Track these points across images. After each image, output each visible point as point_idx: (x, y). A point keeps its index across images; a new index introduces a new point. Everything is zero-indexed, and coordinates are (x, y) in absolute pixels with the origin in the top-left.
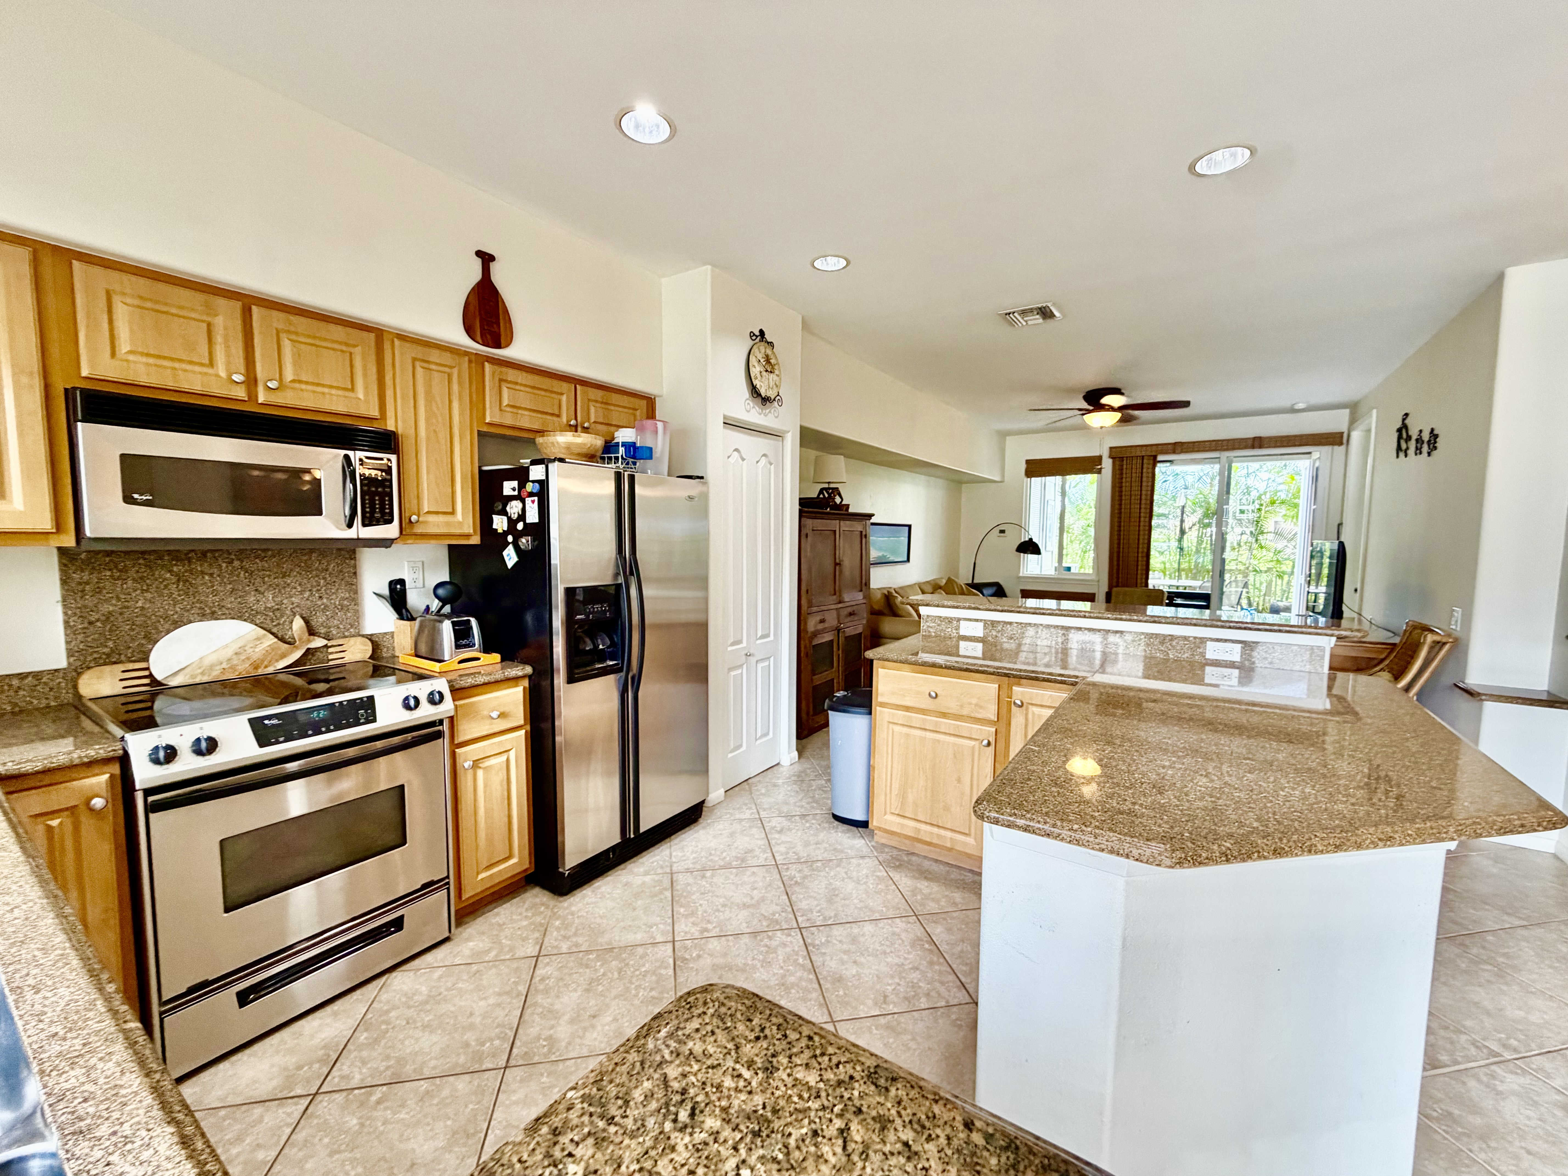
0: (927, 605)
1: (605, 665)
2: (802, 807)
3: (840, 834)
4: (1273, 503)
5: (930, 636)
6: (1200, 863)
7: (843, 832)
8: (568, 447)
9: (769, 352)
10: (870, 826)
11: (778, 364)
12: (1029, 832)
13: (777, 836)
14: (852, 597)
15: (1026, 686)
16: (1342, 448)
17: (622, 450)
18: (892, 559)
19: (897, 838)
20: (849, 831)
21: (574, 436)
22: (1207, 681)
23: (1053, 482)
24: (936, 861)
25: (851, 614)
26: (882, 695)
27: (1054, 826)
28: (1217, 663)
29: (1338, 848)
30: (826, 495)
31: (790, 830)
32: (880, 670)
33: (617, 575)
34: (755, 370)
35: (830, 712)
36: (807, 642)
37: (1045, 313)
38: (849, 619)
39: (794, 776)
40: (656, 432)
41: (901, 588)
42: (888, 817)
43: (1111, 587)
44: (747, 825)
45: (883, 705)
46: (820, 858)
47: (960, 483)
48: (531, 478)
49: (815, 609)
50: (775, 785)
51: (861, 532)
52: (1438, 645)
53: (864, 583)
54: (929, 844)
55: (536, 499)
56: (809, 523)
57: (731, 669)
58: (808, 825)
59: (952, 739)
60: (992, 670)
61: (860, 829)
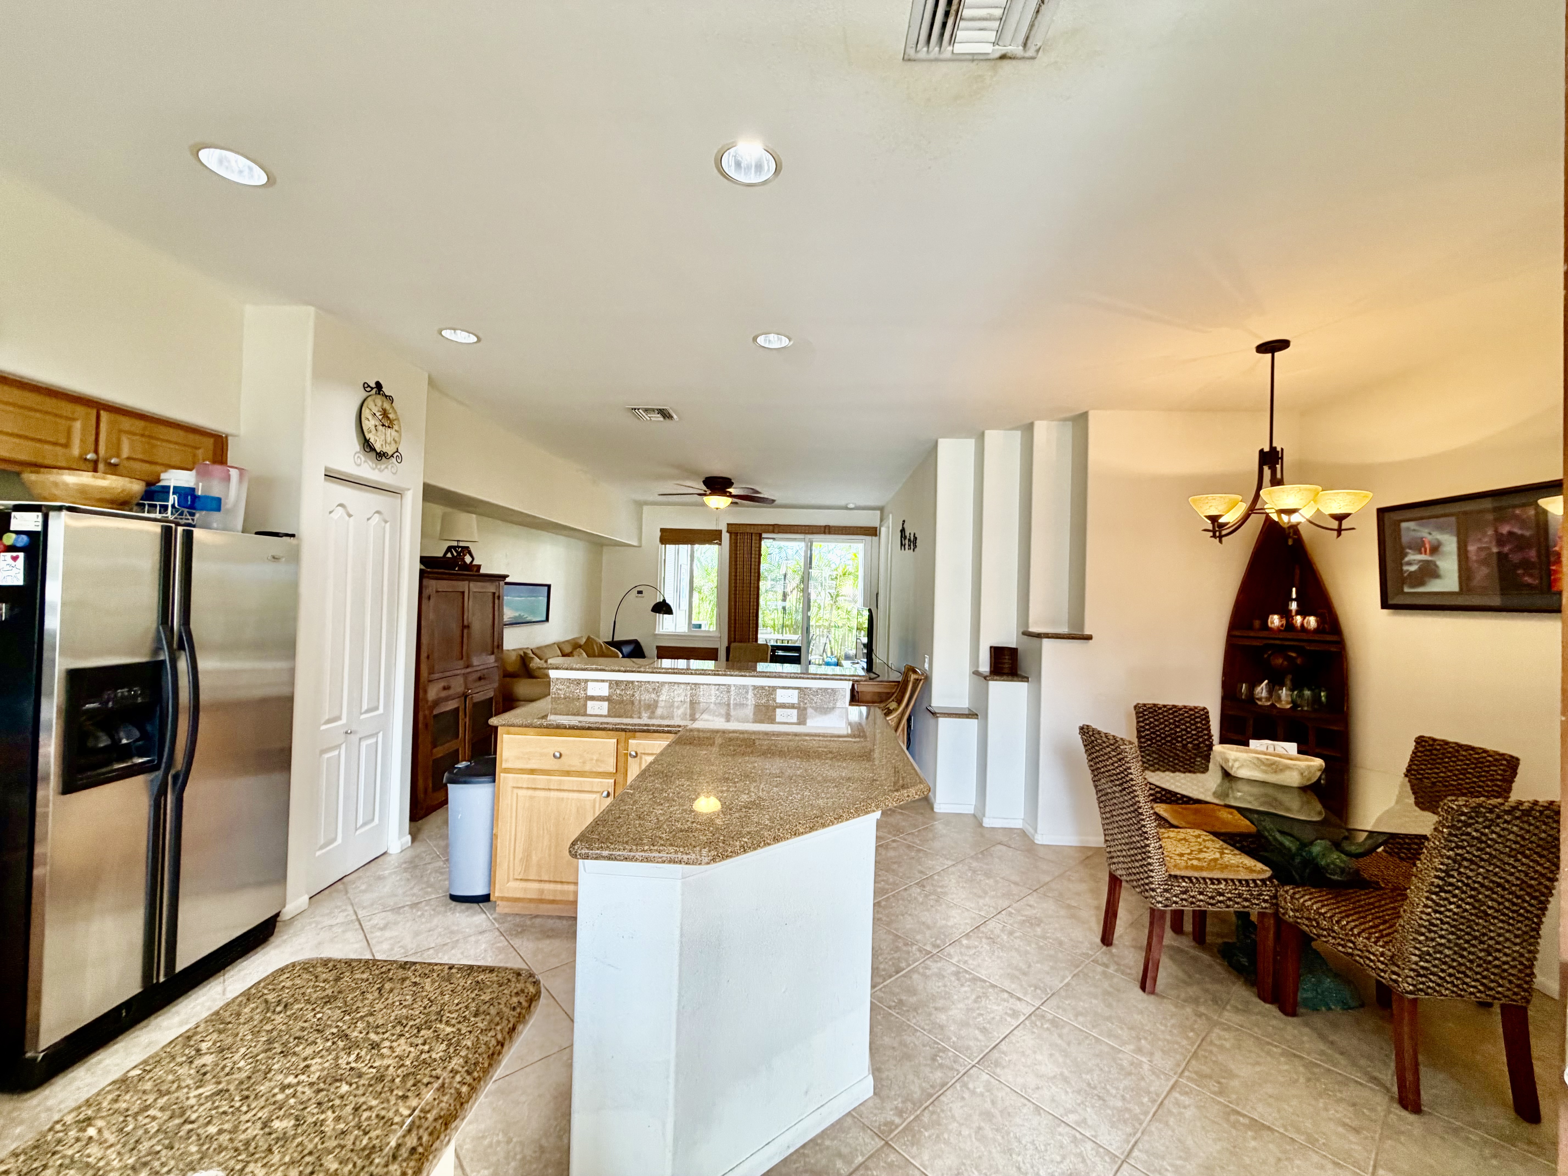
0: (557, 668)
1: (129, 764)
2: (414, 895)
3: (458, 915)
4: (844, 574)
5: (559, 698)
6: (727, 856)
7: (462, 911)
8: (83, 492)
9: (387, 406)
10: (492, 898)
11: (397, 419)
12: (612, 859)
13: (378, 934)
14: (484, 661)
15: (640, 738)
16: (877, 538)
17: (173, 499)
18: (529, 618)
19: (520, 904)
20: (467, 909)
21: (94, 477)
22: (777, 720)
23: (684, 548)
24: (560, 918)
25: (480, 679)
26: (506, 761)
27: (630, 851)
28: (783, 706)
29: (812, 829)
30: (455, 554)
31: (396, 923)
32: (504, 736)
33: (157, 650)
34: (369, 424)
35: (449, 785)
36: (427, 712)
37: (665, 414)
38: (478, 684)
39: (405, 863)
40: (228, 478)
41: (538, 648)
42: (513, 884)
43: (730, 643)
44: (340, 930)
45: (507, 771)
46: (433, 945)
47: (602, 545)
48: (12, 529)
49: (436, 676)
50: (380, 878)
51: (494, 593)
52: (917, 681)
53: (496, 646)
54: (553, 902)
55: (21, 555)
56: (433, 585)
57: (324, 751)
58: (419, 913)
59: (575, 795)
60: (611, 727)
61: (481, 905)
